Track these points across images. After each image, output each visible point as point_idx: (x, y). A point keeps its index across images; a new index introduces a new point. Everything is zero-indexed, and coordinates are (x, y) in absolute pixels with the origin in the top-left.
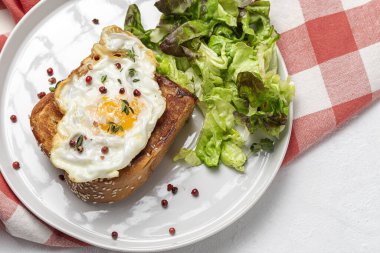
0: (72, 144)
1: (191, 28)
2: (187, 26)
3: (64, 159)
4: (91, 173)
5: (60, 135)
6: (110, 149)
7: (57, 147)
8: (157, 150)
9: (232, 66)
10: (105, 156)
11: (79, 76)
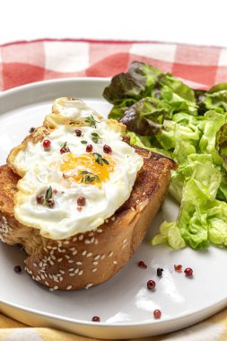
0: (39, 200)
1: (152, 103)
2: (147, 101)
3: (32, 215)
4: (68, 226)
5: (23, 192)
6: (87, 201)
7: (22, 203)
8: (141, 205)
9: (204, 137)
10: (83, 208)
11: (35, 143)
